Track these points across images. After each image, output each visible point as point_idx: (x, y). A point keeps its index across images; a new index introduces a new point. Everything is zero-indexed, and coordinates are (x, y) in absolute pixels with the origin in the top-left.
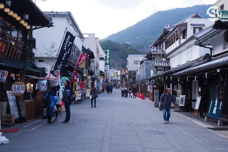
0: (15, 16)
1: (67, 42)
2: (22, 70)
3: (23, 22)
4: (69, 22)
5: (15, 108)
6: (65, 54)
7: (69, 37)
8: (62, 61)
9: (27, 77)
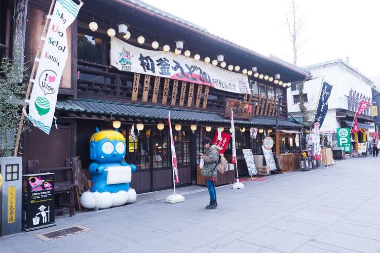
0: (267, 78)
1: (324, 93)
2: (275, 126)
3: (276, 82)
4: (343, 69)
5: (271, 161)
6: (322, 106)
7: (326, 87)
8: (320, 113)
9: (281, 132)
